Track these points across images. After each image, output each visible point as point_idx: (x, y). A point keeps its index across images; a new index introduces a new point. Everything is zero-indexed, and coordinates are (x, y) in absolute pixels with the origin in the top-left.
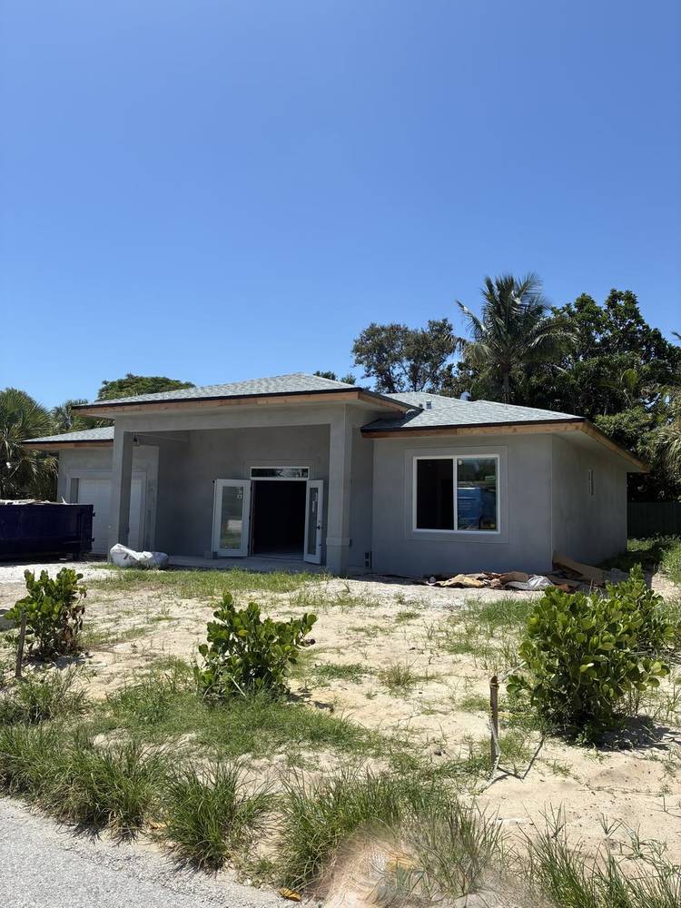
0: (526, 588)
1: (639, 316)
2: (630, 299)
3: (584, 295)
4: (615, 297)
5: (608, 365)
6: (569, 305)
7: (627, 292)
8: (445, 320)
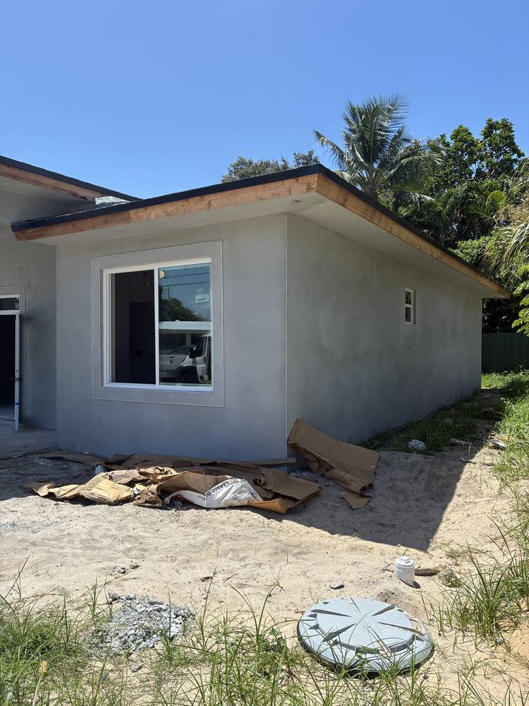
0: (204, 504)
1: (514, 144)
2: (506, 126)
3: (461, 127)
4: (491, 127)
5: (478, 190)
6: (443, 136)
7: (504, 120)
8: (311, 153)
